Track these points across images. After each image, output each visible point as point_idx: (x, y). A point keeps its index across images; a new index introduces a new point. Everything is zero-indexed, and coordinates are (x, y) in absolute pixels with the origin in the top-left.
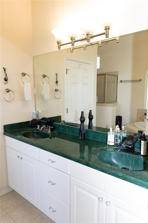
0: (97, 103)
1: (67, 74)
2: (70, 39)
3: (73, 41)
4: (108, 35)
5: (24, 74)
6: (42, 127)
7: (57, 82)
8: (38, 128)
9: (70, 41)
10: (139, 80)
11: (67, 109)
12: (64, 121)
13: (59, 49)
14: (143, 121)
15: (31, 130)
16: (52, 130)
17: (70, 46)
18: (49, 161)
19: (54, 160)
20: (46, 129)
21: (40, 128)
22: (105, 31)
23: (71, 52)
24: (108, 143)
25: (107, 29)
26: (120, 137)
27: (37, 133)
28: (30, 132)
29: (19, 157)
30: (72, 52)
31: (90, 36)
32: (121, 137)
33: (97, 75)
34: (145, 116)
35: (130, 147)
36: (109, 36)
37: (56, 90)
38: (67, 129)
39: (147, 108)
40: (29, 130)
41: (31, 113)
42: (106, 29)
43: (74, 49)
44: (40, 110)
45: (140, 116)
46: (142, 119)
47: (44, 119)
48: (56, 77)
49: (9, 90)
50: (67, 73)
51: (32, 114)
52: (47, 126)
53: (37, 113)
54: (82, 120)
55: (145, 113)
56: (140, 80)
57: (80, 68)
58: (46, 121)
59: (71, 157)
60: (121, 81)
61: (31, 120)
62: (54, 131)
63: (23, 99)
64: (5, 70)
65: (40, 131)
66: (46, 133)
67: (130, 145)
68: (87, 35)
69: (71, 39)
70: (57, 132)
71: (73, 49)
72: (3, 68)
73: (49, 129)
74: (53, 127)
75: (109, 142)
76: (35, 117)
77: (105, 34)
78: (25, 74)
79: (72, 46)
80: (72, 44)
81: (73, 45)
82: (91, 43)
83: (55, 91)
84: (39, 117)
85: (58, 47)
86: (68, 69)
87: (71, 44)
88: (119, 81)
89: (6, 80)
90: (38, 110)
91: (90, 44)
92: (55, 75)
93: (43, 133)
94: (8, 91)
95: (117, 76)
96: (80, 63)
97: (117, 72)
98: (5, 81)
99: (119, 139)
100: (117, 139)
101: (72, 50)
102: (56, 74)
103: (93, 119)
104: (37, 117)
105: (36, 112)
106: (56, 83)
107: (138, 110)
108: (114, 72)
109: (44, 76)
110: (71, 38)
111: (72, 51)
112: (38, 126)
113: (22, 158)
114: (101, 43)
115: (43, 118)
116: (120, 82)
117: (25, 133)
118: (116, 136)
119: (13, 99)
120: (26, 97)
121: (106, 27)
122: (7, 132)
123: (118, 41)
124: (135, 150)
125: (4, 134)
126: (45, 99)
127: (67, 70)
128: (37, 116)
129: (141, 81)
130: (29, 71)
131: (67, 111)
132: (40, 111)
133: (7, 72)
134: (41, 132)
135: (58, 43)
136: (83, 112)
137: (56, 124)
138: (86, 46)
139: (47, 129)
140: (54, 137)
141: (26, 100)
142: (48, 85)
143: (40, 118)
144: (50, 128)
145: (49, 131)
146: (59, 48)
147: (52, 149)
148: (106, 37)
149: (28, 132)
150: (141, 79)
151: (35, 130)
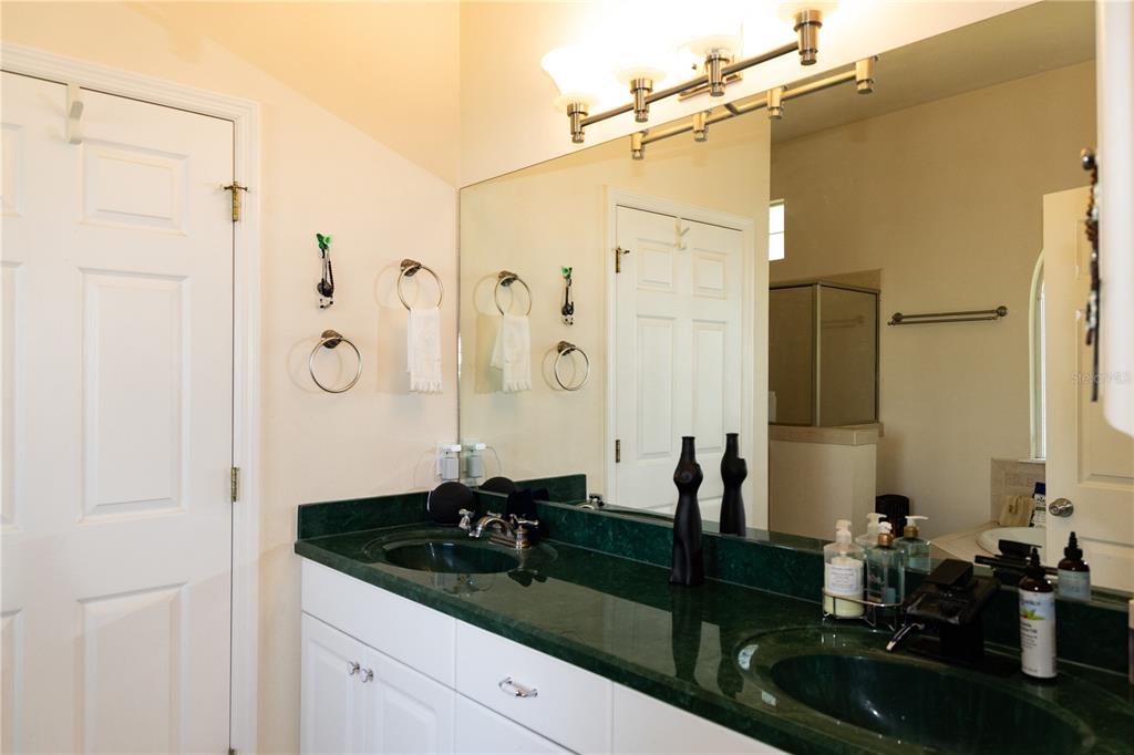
0: (770, 423)
1: (617, 271)
2: (630, 88)
3: (643, 97)
4: (814, 51)
5: (411, 268)
6: (485, 521)
7: (568, 310)
8: (463, 525)
9: (630, 99)
10: (992, 312)
11: (617, 442)
12: (598, 498)
13: (574, 141)
14: (1032, 525)
15: (431, 537)
16: (532, 537)
17: (627, 123)
18: (504, 685)
19: (531, 687)
20: (504, 530)
21: (474, 522)
22: (796, 37)
23: (634, 158)
24: (828, 608)
25: (809, 24)
26: (893, 573)
27: (458, 552)
28: (421, 546)
29: (358, 668)
30: (641, 157)
31: (723, 65)
32: (902, 570)
33: (770, 289)
34: (1037, 496)
35: (954, 620)
36: (818, 56)
37: (565, 348)
38: (611, 533)
39: (1044, 453)
40: (420, 536)
41: (433, 451)
42: (800, 26)
43: (647, 142)
44: (482, 442)
45: (1009, 497)
46: (1020, 512)
47: (497, 484)
48: (564, 283)
49: (337, 335)
50: (621, 266)
51: (441, 456)
52: (508, 519)
53: (465, 455)
54: (688, 478)
55: (1040, 481)
56: (1001, 312)
57: (684, 249)
58: (506, 496)
59: (617, 664)
60: (898, 319)
61: (434, 489)
62: (545, 545)
63: (401, 386)
64: (324, 247)
65: (474, 537)
66: (500, 553)
67: (952, 615)
68: (710, 61)
69: (635, 90)
70: (555, 547)
71: (643, 144)
72: (319, 235)
73: (520, 532)
74: (536, 523)
75: (834, 598)
76: (453, 475)
77: (797, 48)
78: (418, 267)
79: (638, 120)
80: (638, 112)
81: (641, 113)
82: (728, 106)
83: (560, 351)
84: (475, 473)
85: (574, 133)
86: (624, 249)
87: (632, 111)
88: (886, 316)
89: (326, 290)
90: (468, 441)
91: (728, 112)
92: (563, 274)
93: (487, 552)
94: (332, 341)
95: (877, 294)
96: (685, 224)
97: (876, 274)
98: (323, 297)
99: (890, 586)
100: (878, 580)
101: (641, 148)
102: (566, 270)
103: (744, 482)
104: (468, 474)
105: (459, 448)
106: (564, 314)
107: (998, 465)
108: (859, 275)
109: (508, 279)
110: (634, 82)
111: (638, 154)
112: (463, 511)
113: (371, 675)
114: (783, 100)
115: (491, 480)
116: (889, 324)
117: (399, 549)
118: (870, 570)
119: (354, 382)
120: (413, 374)
121: (799, 17)
122: (312, 542)
123: (864, 86)
124: (987, 649)
125: (299, 550)
126: (505, 388)
127: (622, 256)
128: (466, 467)
129: (1002, 315)
130: (436, 253)
131: (617, 451)
132: (480, 446)
133: (332, 253)
134: (476, 545)
135: (571, 114)
136: (692, 439)
137: (555, 508)
138: (707, 124)
139: (509, 534)
140: (541, 579)
141: (412, 387)
142: (525, 319)
143: (481, 482)
144: (524, 526)
145: (520, 545)
146: (577, 136)
147: (521, 623)
148: (804, 63)
149: (411, 547)
150: (1003, 308)
151: (450, 537)
